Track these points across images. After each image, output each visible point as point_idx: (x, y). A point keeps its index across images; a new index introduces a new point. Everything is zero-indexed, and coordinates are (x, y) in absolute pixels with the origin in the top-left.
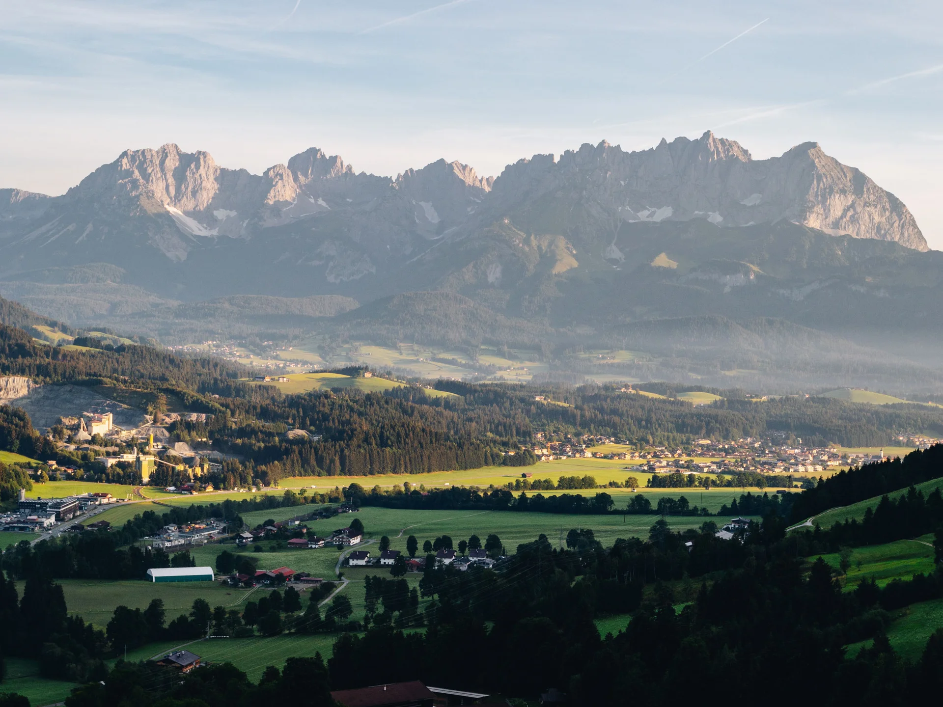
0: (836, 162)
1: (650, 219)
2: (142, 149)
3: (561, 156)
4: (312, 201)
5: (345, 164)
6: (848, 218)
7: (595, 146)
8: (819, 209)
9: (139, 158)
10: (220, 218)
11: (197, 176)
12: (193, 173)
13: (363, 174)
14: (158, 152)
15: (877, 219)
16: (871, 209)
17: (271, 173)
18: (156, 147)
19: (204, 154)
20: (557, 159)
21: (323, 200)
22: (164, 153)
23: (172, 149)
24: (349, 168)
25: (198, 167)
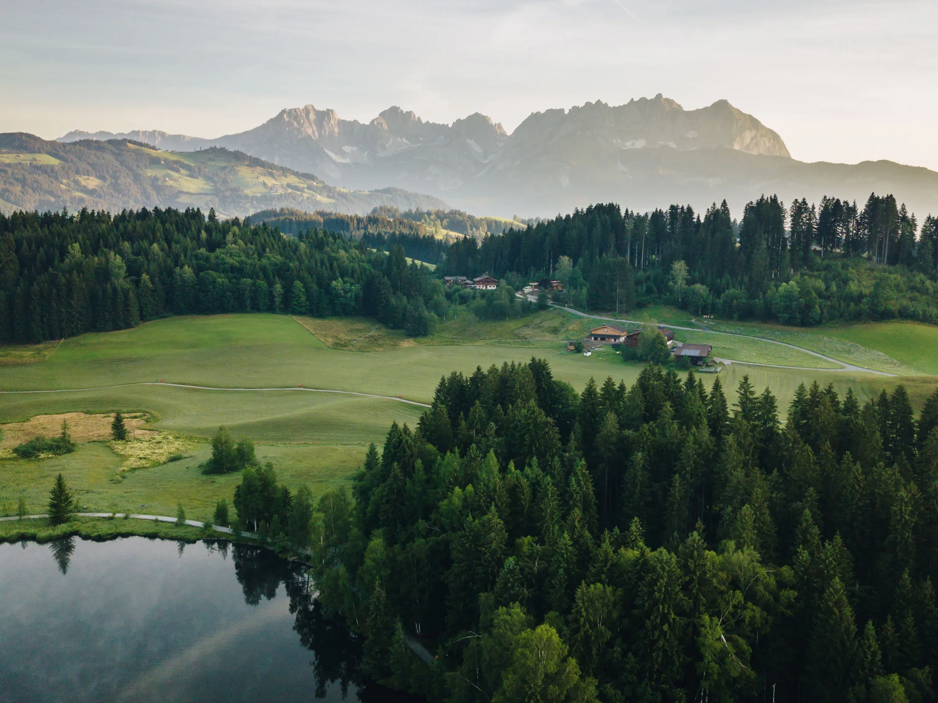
0: (740, 111)
1: (633, 147)
2: (294, 108)
3: (570, 110)
4: (400, 139)
5: (417, 117)
6: (753, 144)
7: (594, 103)
8: (738, 139)
9: (292, 113)
10: (347, 151)
11: (330, 125)
12: (328, 123)
13: (428, 122)
14: (303, 110)
15: (768, 144)
16: (763, 139)
17: (375, 123)
18: (302, 107)
19: (331, 111)
20: (566, 112)
21: (406, 139)
22: (307, 110)
23: (311, 108)
24: (419, 118)
25: (330, 119)
